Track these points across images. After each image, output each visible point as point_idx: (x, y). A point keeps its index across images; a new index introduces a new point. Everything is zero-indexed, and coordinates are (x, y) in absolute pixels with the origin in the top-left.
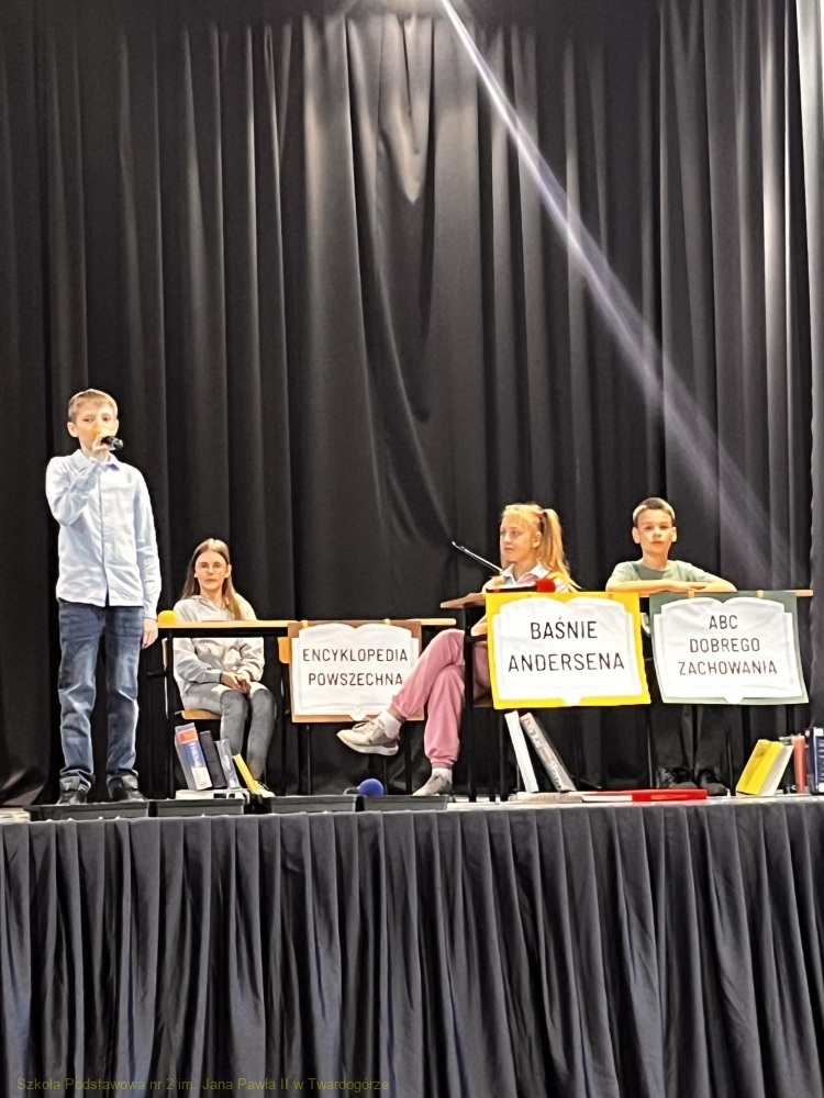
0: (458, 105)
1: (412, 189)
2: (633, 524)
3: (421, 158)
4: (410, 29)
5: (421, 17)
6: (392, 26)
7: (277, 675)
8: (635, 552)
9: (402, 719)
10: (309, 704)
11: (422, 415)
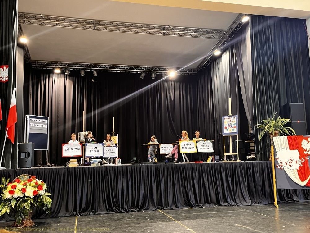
0: (177, 91)
1: (172, 99)
2: (195, 133)
3: (173, 96)
4: (172, 83)
5: (173, 82)
6: (170, 82)
7: (159, 149)
8: (195, 137)
9: (172, 154)
10: (162, 152)
11: (174, 122)
